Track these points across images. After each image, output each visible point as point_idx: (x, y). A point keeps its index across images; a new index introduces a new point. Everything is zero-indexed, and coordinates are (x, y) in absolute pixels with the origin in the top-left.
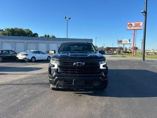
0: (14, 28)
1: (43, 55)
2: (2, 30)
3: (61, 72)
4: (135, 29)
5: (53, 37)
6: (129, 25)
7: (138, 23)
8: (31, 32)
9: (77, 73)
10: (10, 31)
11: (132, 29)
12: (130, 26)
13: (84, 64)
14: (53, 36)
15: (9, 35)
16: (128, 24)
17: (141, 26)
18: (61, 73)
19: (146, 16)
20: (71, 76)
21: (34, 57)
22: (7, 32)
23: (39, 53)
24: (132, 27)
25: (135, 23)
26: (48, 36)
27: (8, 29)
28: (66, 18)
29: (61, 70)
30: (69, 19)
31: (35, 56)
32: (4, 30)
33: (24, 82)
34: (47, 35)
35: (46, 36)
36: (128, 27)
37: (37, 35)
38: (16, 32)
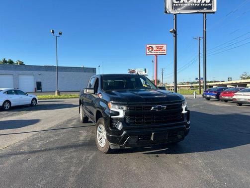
1: (24, 97)
3: (131, 123)
4: (157, 54)
6: (149, 48)
7: (161, 45)
9: (156, 122)
11: (153, 54)
12: (150, 50)
13: (165, 108)
16: (148, 46)
17: (164, 50)
18: (131, 125)
19: (176, 37)
20: (149, 128)
21: (8, 101)
23: (17, 94)
24: (153, 51)
25: (157, 46)
28: (53, 32)
29: (131, 119)
30: (60, 34)
31: (10, 100)
33: (38, 146)
34: (7, 60)
36: (148, 51)
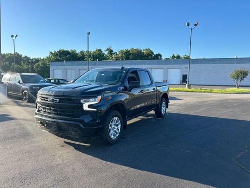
0: (129, 49)
2: (116, 53)
5: (185, 58)
8: (152, 53)
10: (124, 54)
13: (58, 101)
14: (186, 55)
15: (123, 59)
22: (120, 55)
26: (178, 57)
27: (122, 52)
28: (188, 25)
32: (118, 53)
35: (174, 57)
37: (161, 56)
38: (131, 54)
